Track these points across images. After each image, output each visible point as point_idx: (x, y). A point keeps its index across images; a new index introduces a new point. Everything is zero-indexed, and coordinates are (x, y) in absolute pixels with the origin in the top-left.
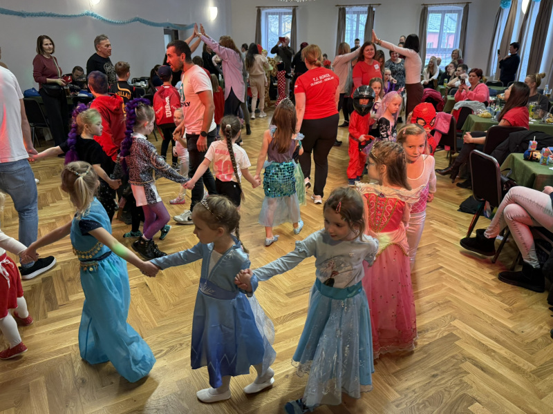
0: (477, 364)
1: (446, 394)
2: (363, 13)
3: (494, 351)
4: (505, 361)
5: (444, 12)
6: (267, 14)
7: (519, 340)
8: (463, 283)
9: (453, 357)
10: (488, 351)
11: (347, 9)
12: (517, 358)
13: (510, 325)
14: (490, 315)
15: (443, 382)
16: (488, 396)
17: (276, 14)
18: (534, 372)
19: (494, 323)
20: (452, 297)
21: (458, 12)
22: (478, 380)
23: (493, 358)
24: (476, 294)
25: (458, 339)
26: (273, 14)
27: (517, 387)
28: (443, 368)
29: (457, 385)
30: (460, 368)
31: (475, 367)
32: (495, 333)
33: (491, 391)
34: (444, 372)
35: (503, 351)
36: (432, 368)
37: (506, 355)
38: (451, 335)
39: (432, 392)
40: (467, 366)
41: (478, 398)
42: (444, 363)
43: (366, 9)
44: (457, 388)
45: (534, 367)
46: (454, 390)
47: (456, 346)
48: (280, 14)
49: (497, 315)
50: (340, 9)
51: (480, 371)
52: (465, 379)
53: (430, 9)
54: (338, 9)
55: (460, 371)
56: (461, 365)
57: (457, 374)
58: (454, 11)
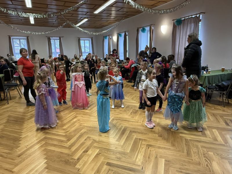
2: (56, 39)
5: (84, 40)
6: (13, 39)
11: (51, 38)
17: (18, 39)
21: (89, 40)
26: (16, 39)
43: (58, 38)
48: (20, 39)
50: (48, 38)
53: (81, 39)
58: (87, 40)
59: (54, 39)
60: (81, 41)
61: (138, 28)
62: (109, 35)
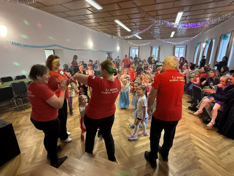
0: (199, 147)
1: (190, 156)
2: (157, 48)
3: (204, 144)
4: (208, 147)
5: (180, 48)
6: (132, 49)
7: (211, 141)
8: (192, 123)
9: (191, 145)
10: (202, 144)
11: (153, 47)
12: (212, 147)
13: (208, 137)
14: (201, 133)
15: (189, 152)
16: (203, 158)
17: (134, 48)
18: (218, 151)
19: (203, 135)
20: (189, 127)
22: (200, 153)
23: (204, 146)
24: (196, 126)
25: (192, 139)
27: (213, 156)
28: (189, 148)
29: (193, 153)
30: (194, 148)
31: (198, 148)
32: (204, 139)
33: (205, 156)
34: (189, 149)
35: (207, 144)
36: (185, 147)
37: (208, 146)
38: (190, 138)
39: (186, 155)
40: (196, 148)
41: (201, 158)
42: (189, 146)
44: (194, 154)
45: (217, 150)
46: (193, 155)
47: (192, 141)
49: (204, 133)
51: (200, 150)
52: (196, 152)
54: (151, 47)
55: (194, 149)
56: (194, 147)
57: (193, 150)
58: (183, 47)
59: (155, 48)
60: (176, 48)
61: (222, 35)
62: (201, 43)
